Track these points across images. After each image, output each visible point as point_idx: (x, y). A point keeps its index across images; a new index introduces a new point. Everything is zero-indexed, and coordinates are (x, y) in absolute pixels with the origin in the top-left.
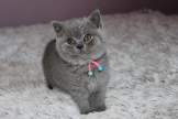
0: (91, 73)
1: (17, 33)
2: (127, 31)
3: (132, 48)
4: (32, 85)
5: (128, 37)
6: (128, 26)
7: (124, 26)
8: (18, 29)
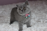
0: (27, 17)
1: (3, 7)
2: (35, 6)
3: (36, 12)
4: (5, 23)
5: (35, 8)
6: (36, 4)
7: (34, 5)
8: (3, 6)
